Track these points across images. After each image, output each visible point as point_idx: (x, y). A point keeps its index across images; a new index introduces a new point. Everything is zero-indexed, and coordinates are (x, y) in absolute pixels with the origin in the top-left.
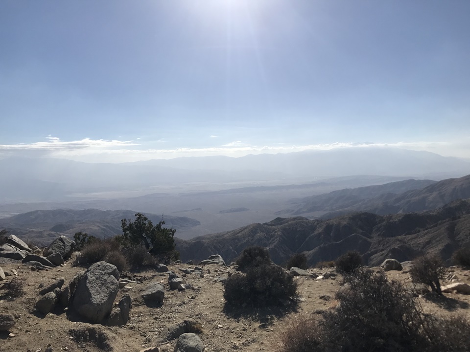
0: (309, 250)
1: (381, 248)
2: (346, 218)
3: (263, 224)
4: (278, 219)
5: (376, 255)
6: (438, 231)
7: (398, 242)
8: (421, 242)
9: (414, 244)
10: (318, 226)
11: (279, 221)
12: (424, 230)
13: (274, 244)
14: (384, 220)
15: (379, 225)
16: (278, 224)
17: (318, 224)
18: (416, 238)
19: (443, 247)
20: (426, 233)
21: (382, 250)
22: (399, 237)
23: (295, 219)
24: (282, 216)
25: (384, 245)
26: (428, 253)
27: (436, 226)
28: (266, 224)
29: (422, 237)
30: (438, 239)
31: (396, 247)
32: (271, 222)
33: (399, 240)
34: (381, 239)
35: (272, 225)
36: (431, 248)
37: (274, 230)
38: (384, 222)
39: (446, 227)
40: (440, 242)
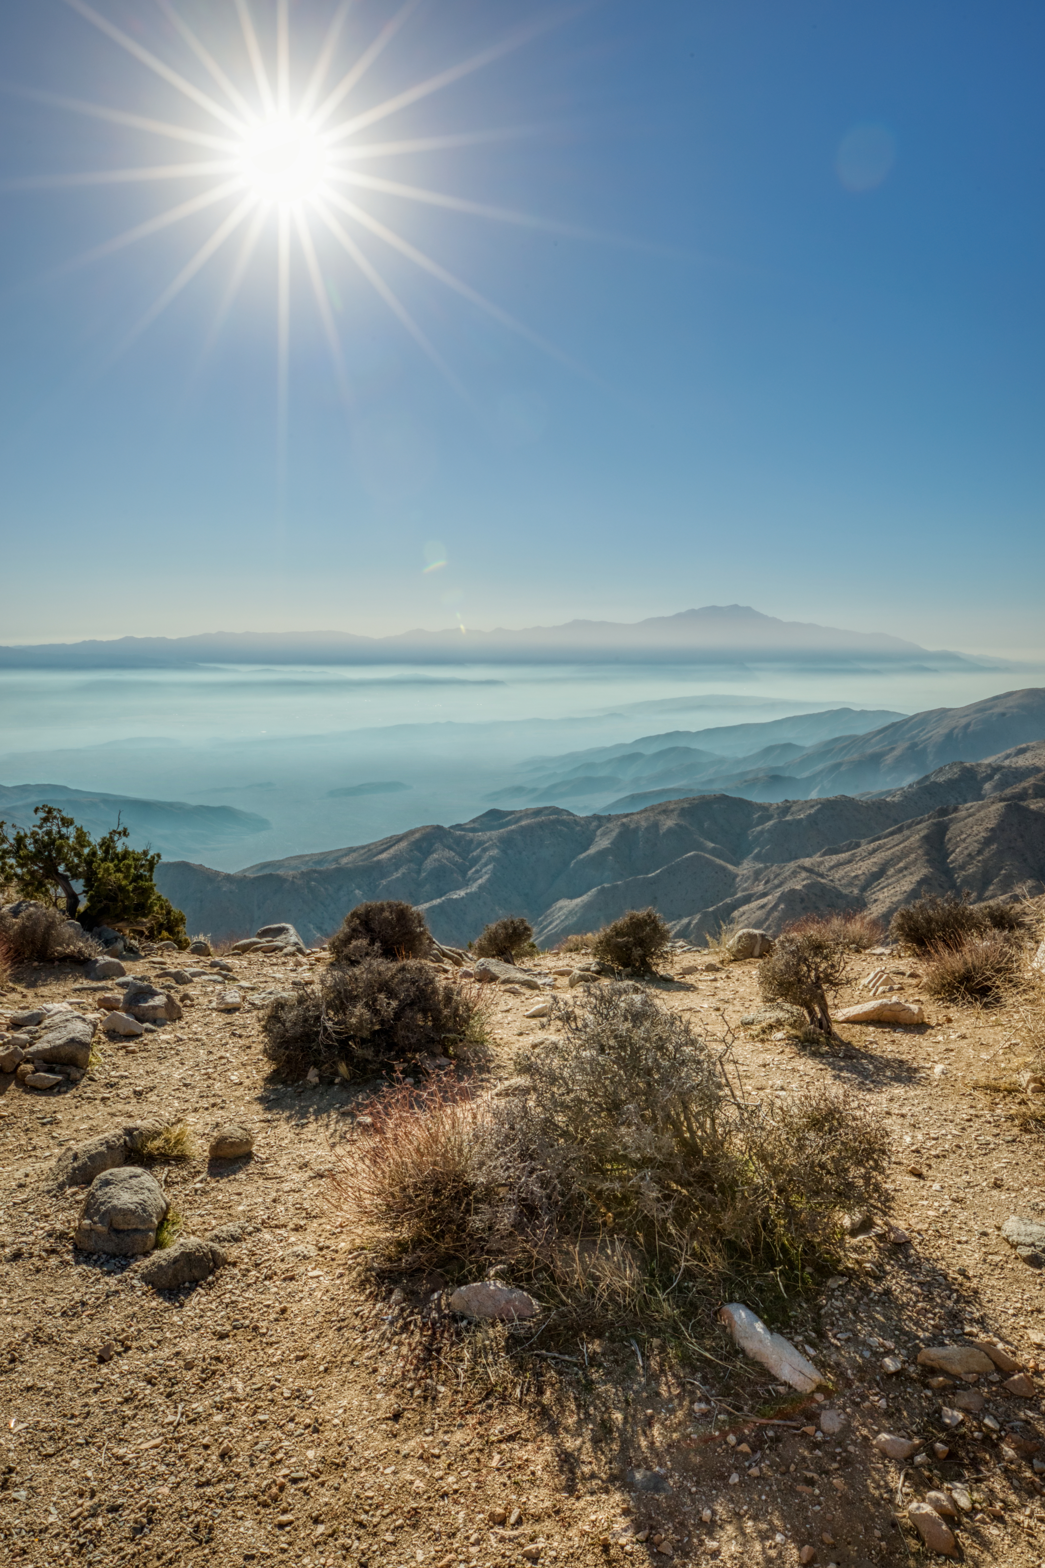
0: (572, 897)
1: (760, 888)
2: (672, 811)
3: (451, 827)
4: (494, 814)
5: (745, 908)
6: (902, 846)
7: (804, 874)
8: (860, 872)
9: (843, 878)
10: (599, 832)
11: (494, 816)
12: (870, 843)
13: (480, 881)
14: (770, 818)
15: (759, 828)
16: (491, 828)
17: (599, 827)
18: (849, 861)
19: (912, 886)
20: (874, 851)
21: (764, 895)
22: (807, 862)
23: (538, 812)
24: (505, 805)
25: (766, 883)
26: (876, 901)
27: (900, 830)
28: (459, 827)
29: (862, 860)
30: (901, 865)
31: (798, 887)
32: (473, 821)
33: (805, 869)
34: (761, 865)
35: (474, 830)
36: (883, 888)
37: (481, 843)
38: (771, 823)
39: (922, 834)
40: (905, 873)
